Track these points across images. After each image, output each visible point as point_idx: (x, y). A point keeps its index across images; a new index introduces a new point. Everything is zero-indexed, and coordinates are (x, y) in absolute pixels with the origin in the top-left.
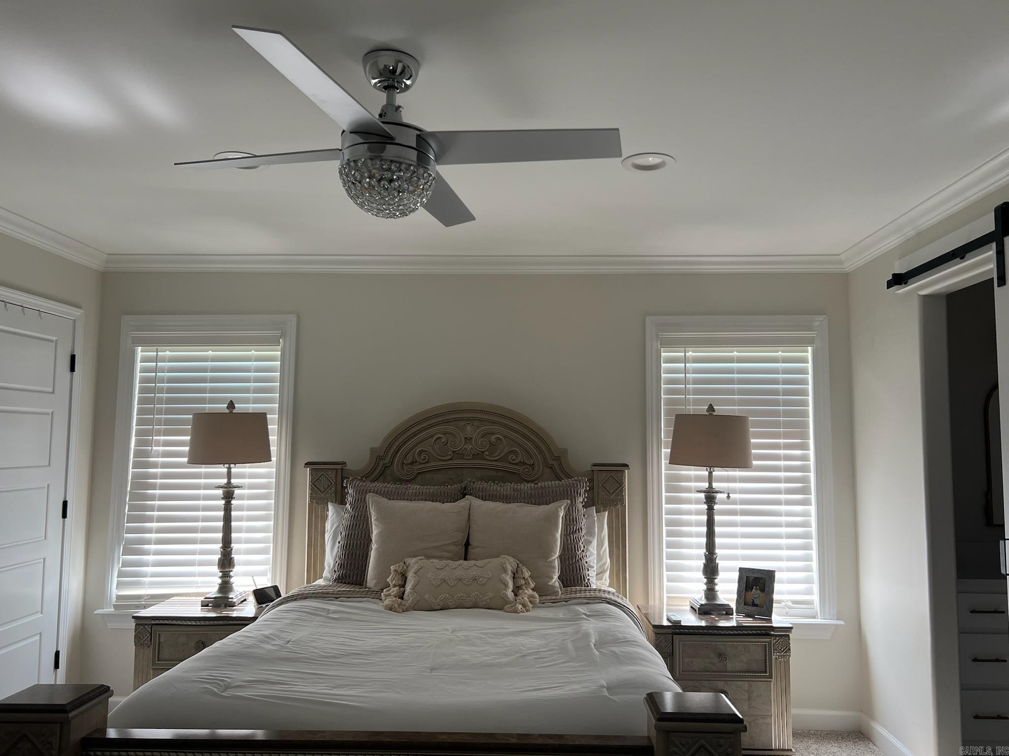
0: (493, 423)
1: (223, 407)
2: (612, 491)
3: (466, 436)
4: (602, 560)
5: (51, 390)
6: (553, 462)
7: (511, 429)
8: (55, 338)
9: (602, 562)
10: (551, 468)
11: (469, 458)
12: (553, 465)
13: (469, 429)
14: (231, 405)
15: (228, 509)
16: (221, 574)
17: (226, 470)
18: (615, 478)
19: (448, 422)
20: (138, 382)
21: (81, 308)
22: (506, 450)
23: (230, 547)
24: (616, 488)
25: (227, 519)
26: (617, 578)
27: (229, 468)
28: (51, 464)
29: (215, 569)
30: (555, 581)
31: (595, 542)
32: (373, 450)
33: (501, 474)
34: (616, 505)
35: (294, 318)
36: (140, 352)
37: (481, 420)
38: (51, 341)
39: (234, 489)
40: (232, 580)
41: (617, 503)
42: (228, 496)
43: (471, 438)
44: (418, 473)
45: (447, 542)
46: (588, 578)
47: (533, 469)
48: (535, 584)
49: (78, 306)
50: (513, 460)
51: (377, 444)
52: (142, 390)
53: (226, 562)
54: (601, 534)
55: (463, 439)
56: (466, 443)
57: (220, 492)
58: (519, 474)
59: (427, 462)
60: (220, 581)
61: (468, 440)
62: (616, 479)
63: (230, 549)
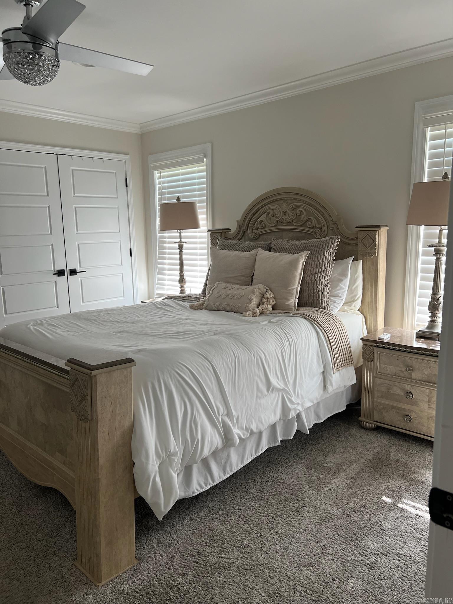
0: (298, 200)
1: (175, 201)
2: (368, 246)
3: (283, 211)
4: (353, 293)
5: (115, 196)
6: (333, 226)
7: (309, 204)
8: (115, 171)
9: (353, 295)
10: (332, 229)
11: (284, 224)
12: (333, 228)
13: (284, 205)
14: (178, 199)
15: (181, 254)
16: (180, 286)
17: (178, 234)
18: (371, 236)
19: (274, 201)
20: (157, 190)
21: (129, 155)
22: (305, 219)
23: (182, 273)
24: (371, 243)
25: (181, 259)
26: (370, 307)
27: (180, 233)
28: (121, 231)
29: (177, 283)
30: (292, 302)
31: (347, 281)
32: (238, 221)
33: (303, 235)
34: (371, 256)
35: (209, 145)
36: (157, 174)
37: (291, 199)
38: (113, 173)
39: (183, 244)
40: (185, 290)
41: (372, 254)
42: (181, 248)
43: (286, 212)
44: (260, 235)
45: (239, 275)
46: (328, 303)
47: (321, 231)
48: (275, 302)
49: (128, 154)
50: (310, 225)
51: (239, 219)
52: (160, 194)
53: (182, 280)
54: (355, 275)
55: (282, 212)
56: (283, 215)
57: (177, 246)
58: (313, 234)
59: (265, 228)
60: (180, 290)
61: (284, 213)
62: (372, 237)
63: (182, 274)
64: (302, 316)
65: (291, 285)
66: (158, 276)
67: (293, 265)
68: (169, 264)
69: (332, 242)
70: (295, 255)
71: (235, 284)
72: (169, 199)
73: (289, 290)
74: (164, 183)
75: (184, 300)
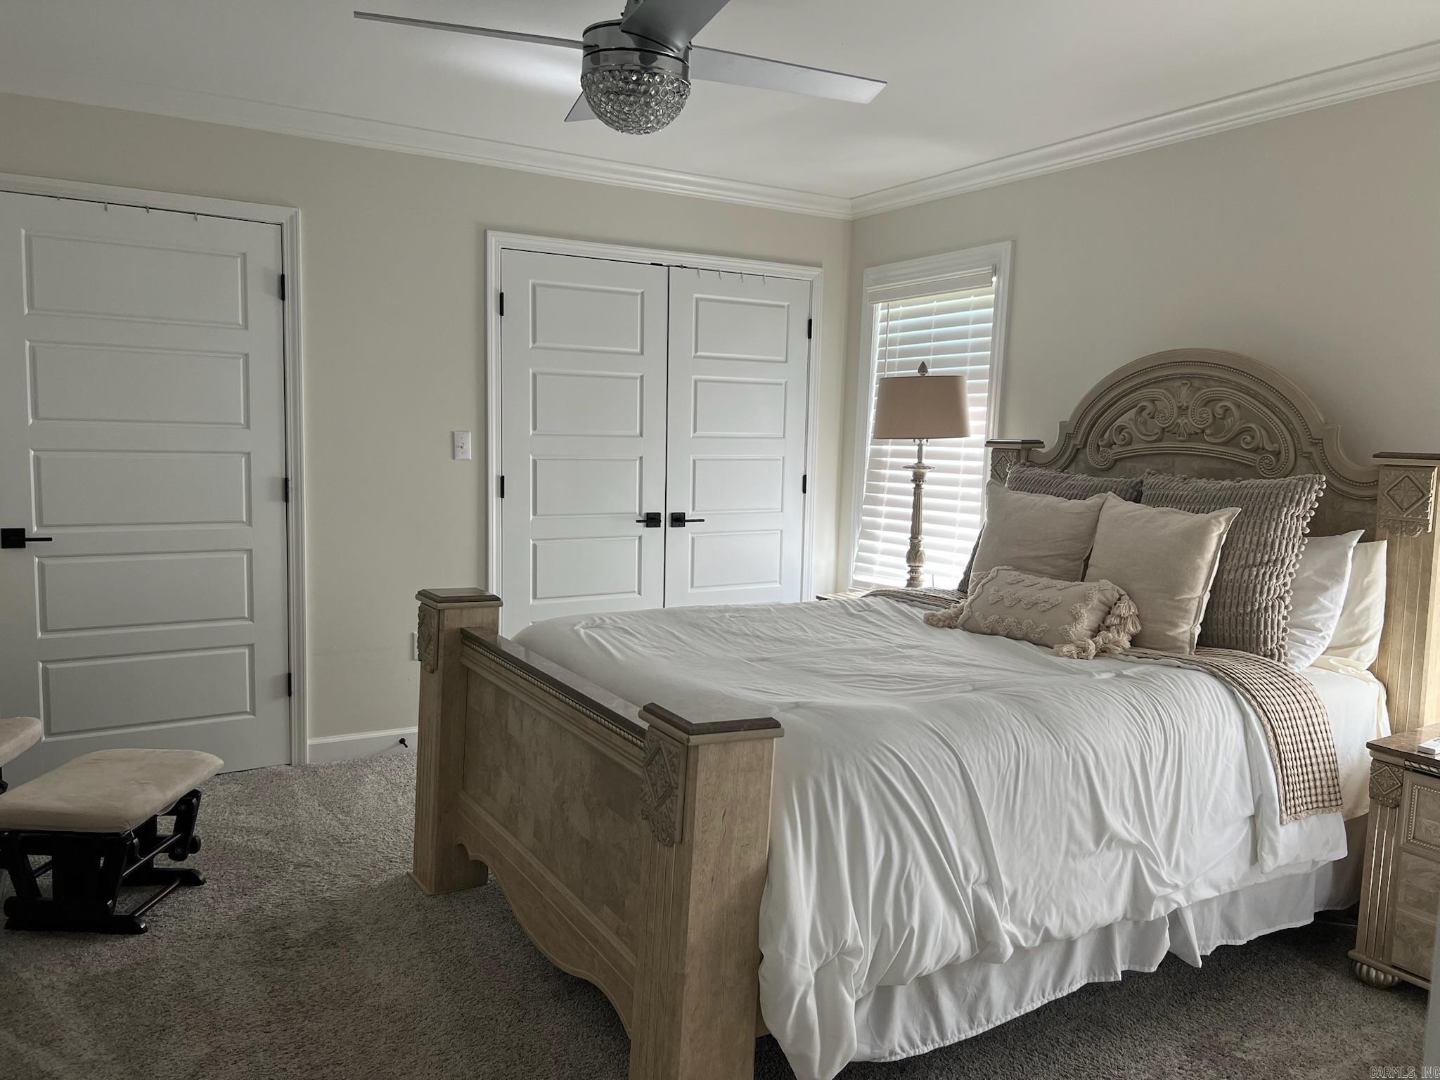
0: (1221, 381)
1: (915, 372)
2: (1405, 505)
3: (1179, 405)
4: (1355, 623)
5: (783, 358)
6: (1312, 449)
7: (1247, 392)
8: (786, 304)
9: (1356, 628)
10: (1308, 456)
11: (1181, 438)
12: (1311, 453)
13: (1184, 392)
14: (923, 368)
15: (917, 494)
16: (909, 569)
17: (916, 448)
18: (1415, 480)
19: (1157, 382)
20: (878, 346)
21: (821, 267)
22: (1237, 427)
23: (917, 538)
24: (1415, 499)
25: (917, 506)
26: (1404, 664)
27: (920, 446)
28: (786, 437)
29: (903, 561)
30: (1184, 632)
31: (1341, 591)
32: (1062, 425)
33: (1229, 466)
34: (1414, 531)
35: (1007, 246)
36: (880, 310)
37: (1201, 377)
38: (783, 307)
39: (923, 470)
40: (921, 577)
41: (1415, 528)
42: (918, 479)
43: (1187, 408)
44: (1116, 461)
46: (1281, 642)
47: (1278, 460)
49: (818, 265)
50: (1247, 444)
51: (1067, 418)
52: (882, 355)
53: (914, 555)
54: (1365, 577)
55: (1176, 410)
56: (1180, 415)
57: (910, 474)
58: (1255, 467)
59: (1129, 443)
60: (908, 577)
61: (1182, 410)
62: (1417, 483)
63: (917, 541)
64: (1207, 669)
65: (1186, 589)
66: (860, 541)
67: (1196, 539)
68: (889, 516)
69: (1303, 490)
70: (1200, 515)
71: (1041, 573)
72: (902, 366)
73: (1179, 601)
74: (894, 330)
75: (913, 601)
